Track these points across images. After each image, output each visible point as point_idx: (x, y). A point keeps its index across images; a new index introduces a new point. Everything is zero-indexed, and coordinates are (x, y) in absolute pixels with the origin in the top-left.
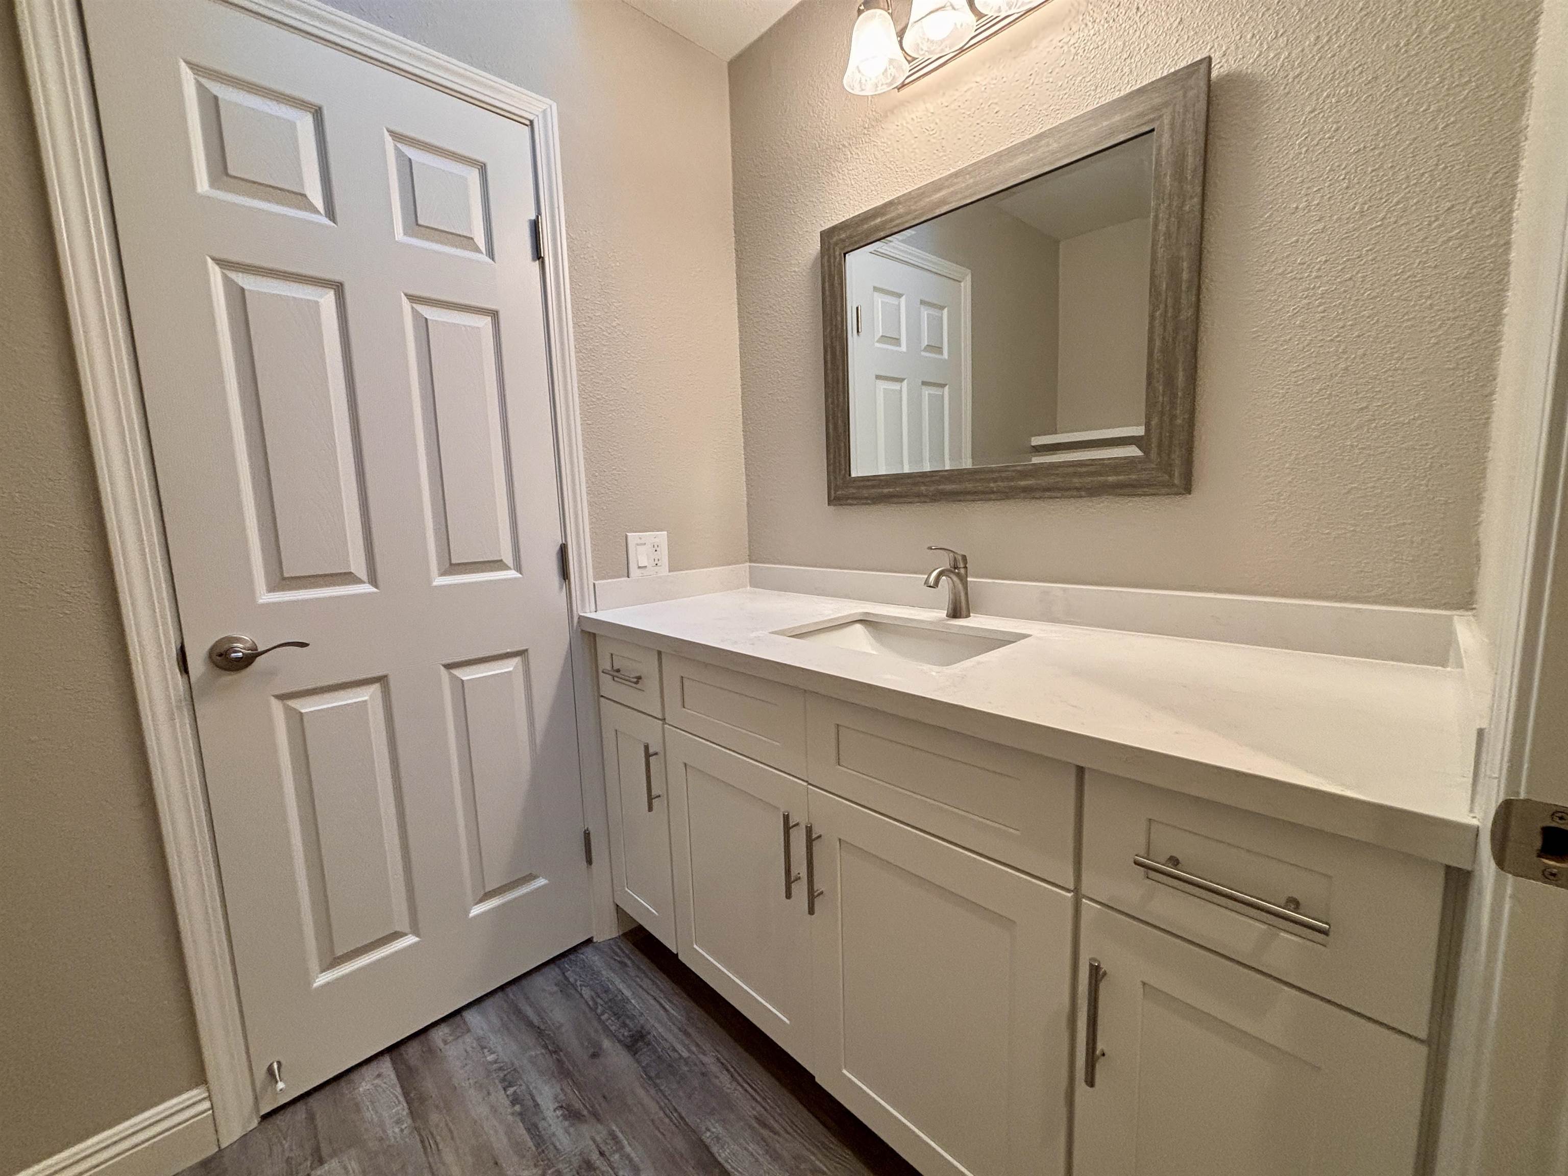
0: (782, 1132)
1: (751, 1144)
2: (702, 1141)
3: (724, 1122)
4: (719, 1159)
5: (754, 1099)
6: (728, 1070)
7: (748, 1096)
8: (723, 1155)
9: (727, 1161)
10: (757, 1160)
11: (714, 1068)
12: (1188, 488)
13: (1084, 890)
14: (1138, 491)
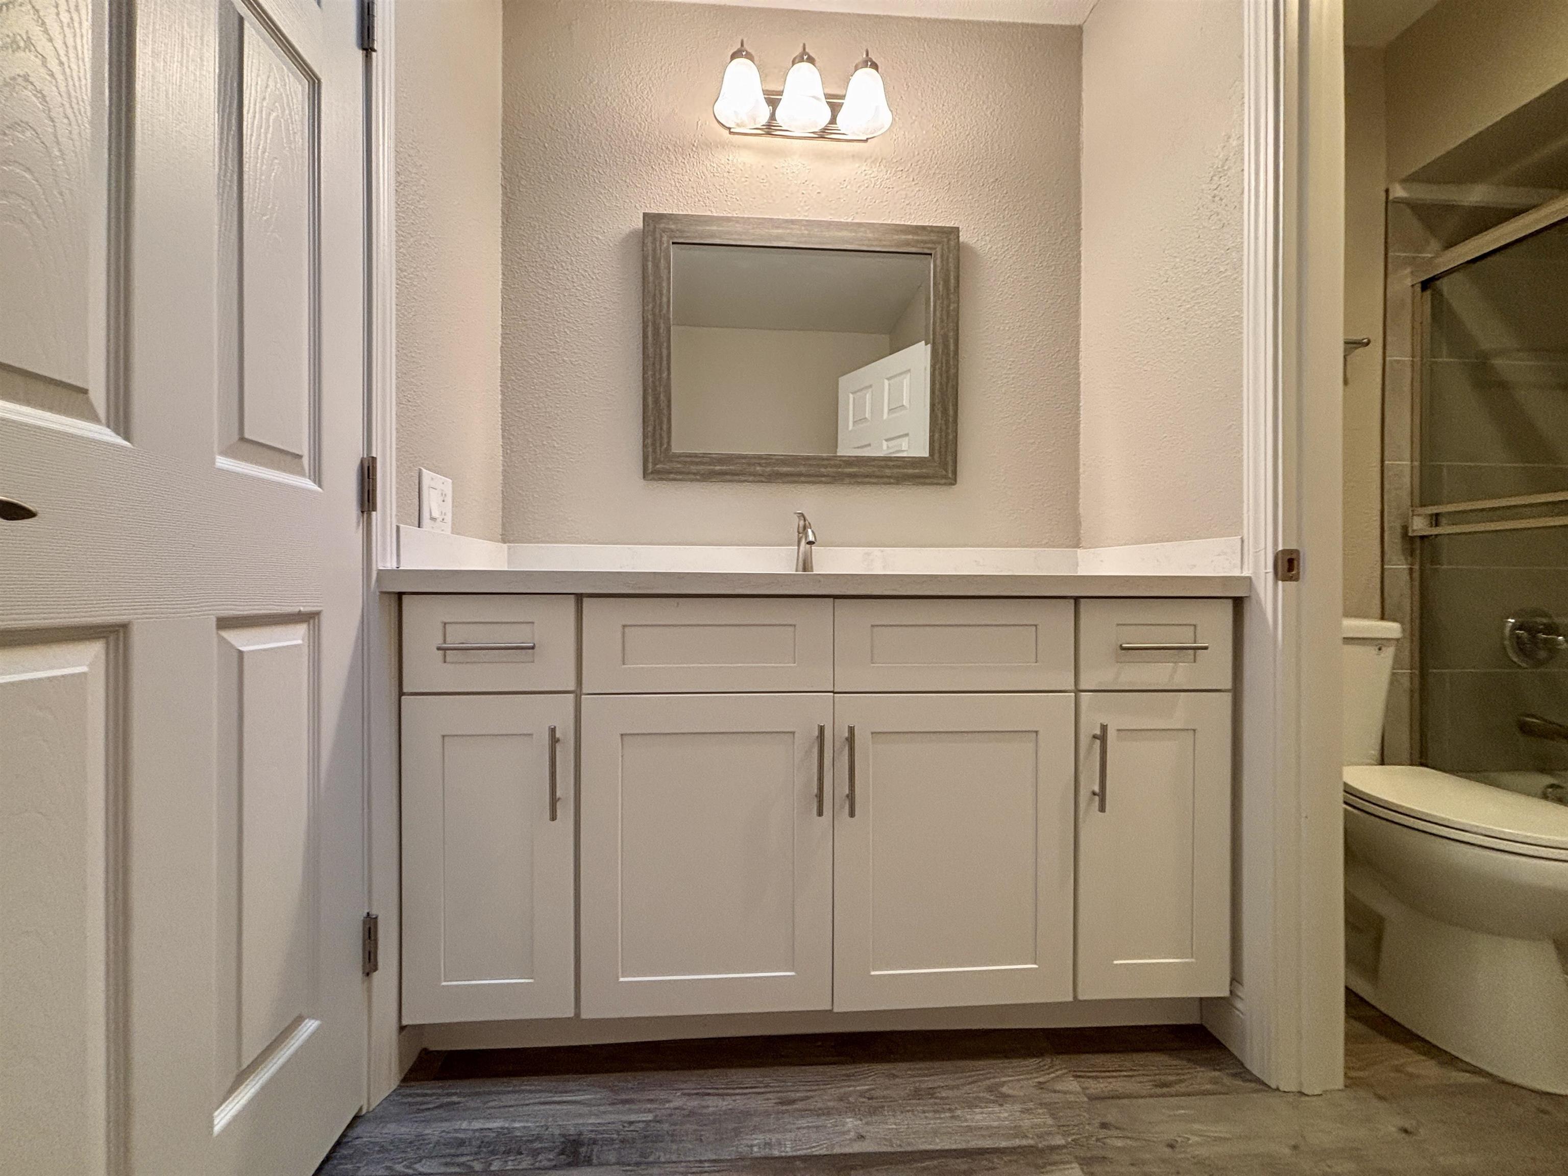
0: (809, 1094)
1: (797, 1122)
2: (757, 1158)
3: (756, 1129)
4: (790, 1154)
5: (759, 1093)
6: (709, 1094)
7: (753, 1096)
8: (788, 1149)
9: (796, 1150)
10: (817, 1127)
11: (694, 1103)
12: (956, 481)
13: (1083, 686)
14: (928, 481)
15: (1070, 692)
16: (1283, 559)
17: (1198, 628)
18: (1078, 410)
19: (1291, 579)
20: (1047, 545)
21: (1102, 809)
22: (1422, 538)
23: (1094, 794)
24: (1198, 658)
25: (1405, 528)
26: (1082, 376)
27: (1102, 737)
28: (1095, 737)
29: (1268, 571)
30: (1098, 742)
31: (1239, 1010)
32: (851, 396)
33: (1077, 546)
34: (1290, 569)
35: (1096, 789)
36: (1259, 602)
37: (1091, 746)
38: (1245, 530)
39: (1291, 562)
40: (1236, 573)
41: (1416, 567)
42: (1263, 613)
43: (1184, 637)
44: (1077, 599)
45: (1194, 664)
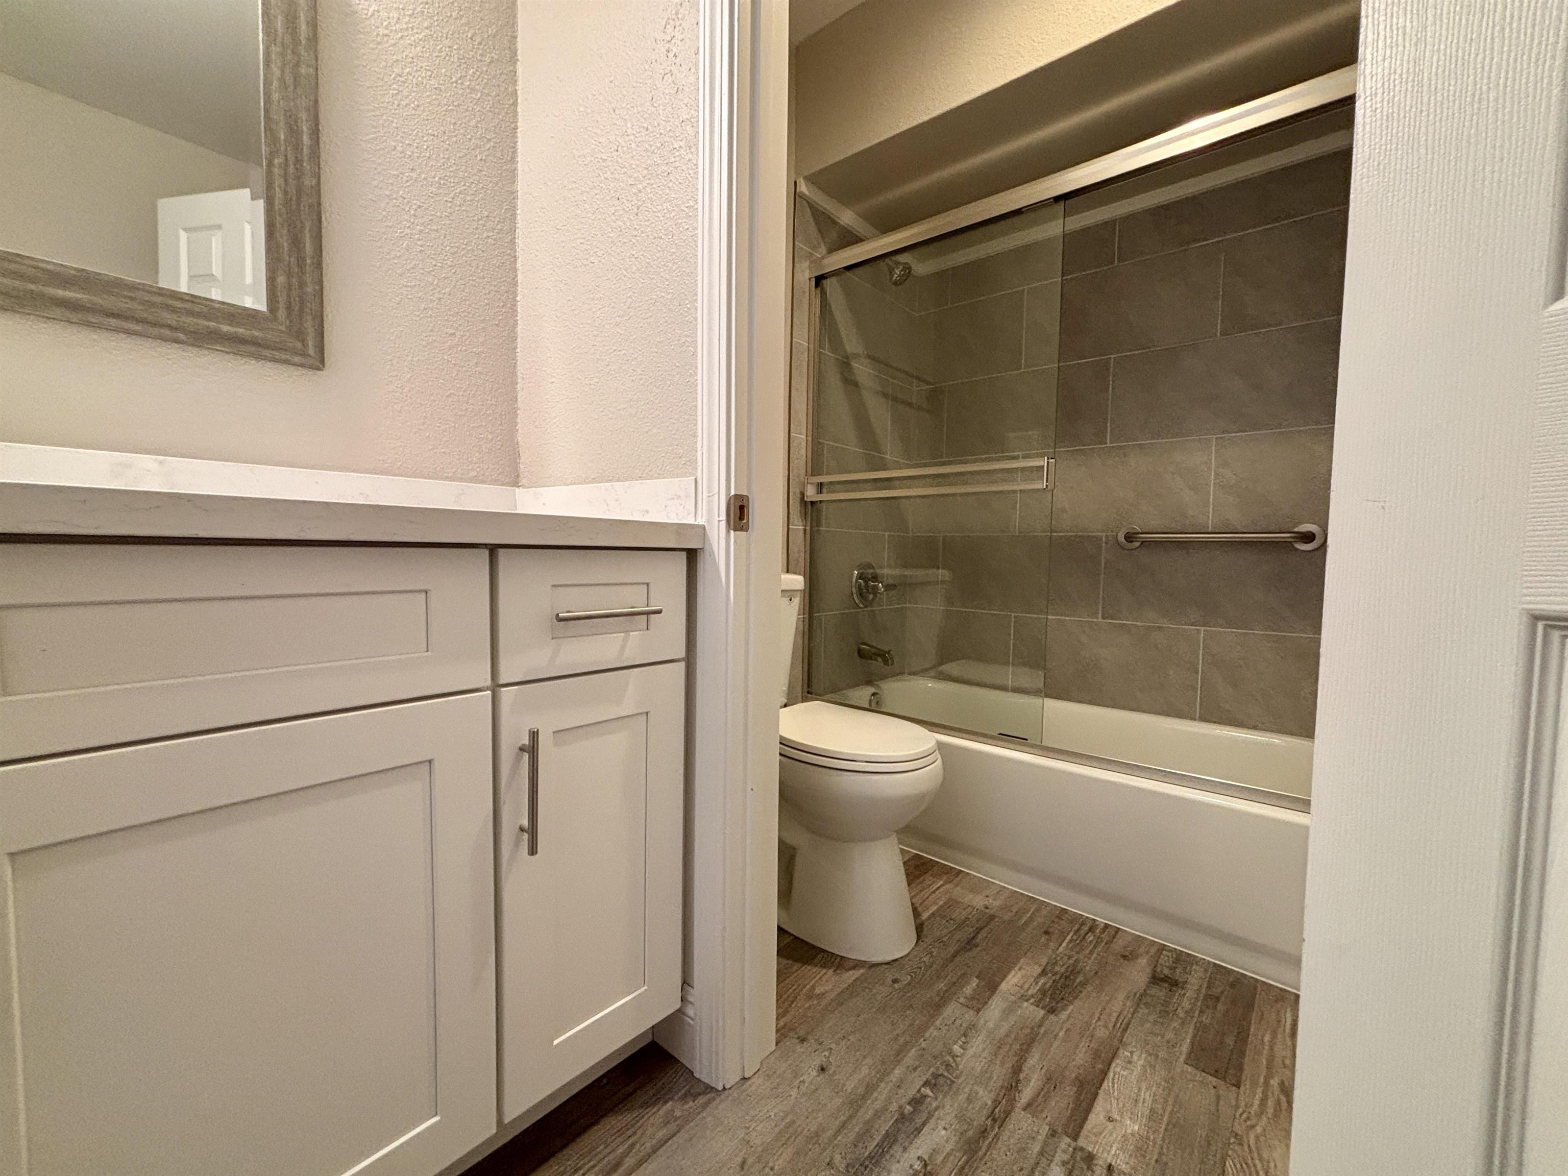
12: (322, 361)
13: (503, 679)
14: (266, 353)
15: (487, 689)
16: (735, 506)
17: (651, 586)
18: (515, 305)
19: (742, 529)
20: (474, 480)
21: (533, 851)
22: (812, 503)
23: (522, 829)
24: (652, 626)
25: (803, 494)
26: (519, 260)
27: (532, 749)
28: (522, 749)
29: (721, 519)
30: (526, 756)
31: (689, 1017)
32: (183, 236)
33: (516, 483)
34: (741, 518)
35: (525, 822)
36: (712, 553)
37: (518, 760)
38: (699, 471)
39: (742, 508)
40: (690, 521)
41: (808, 528)
42: (717, 569)
43: (634, 599)
44: (493, 549)
45: (646, 632)
